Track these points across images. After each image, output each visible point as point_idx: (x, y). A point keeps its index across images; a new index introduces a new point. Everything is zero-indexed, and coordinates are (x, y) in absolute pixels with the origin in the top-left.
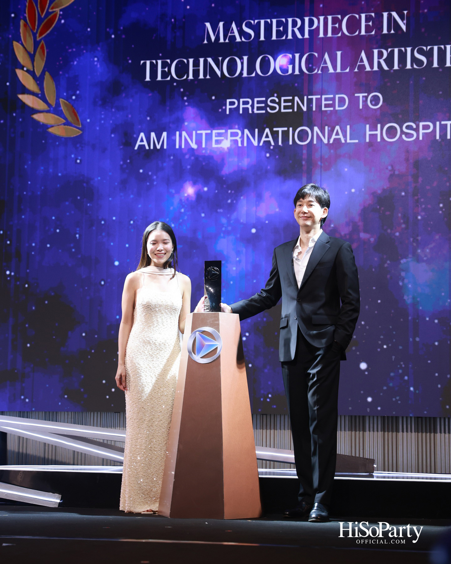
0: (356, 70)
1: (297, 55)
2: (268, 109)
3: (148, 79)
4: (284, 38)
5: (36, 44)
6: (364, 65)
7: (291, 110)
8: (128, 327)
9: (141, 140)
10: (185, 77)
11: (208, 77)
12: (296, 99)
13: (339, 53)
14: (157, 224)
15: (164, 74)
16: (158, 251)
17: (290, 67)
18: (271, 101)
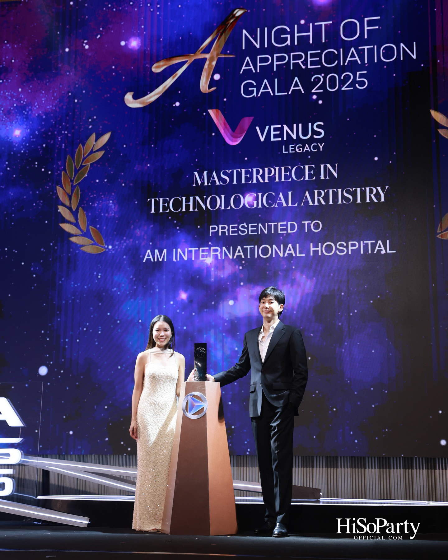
0: (302, 205)
1: (260, 195)
2: (240, 232)
3: (153, 211)
4: (250, 182)
5: (73, 188)
6: (308, 201)
7: (256, 233)
8: (139, 392)
9: (148, 255)
10: (180, 210)
11: (196, 210)
12: (260, 225)
13: (290, 193)
14: (160, 317)
15: (165, 208)
16: (161, 336)
17: (255, 203)
18: (242, 227)
